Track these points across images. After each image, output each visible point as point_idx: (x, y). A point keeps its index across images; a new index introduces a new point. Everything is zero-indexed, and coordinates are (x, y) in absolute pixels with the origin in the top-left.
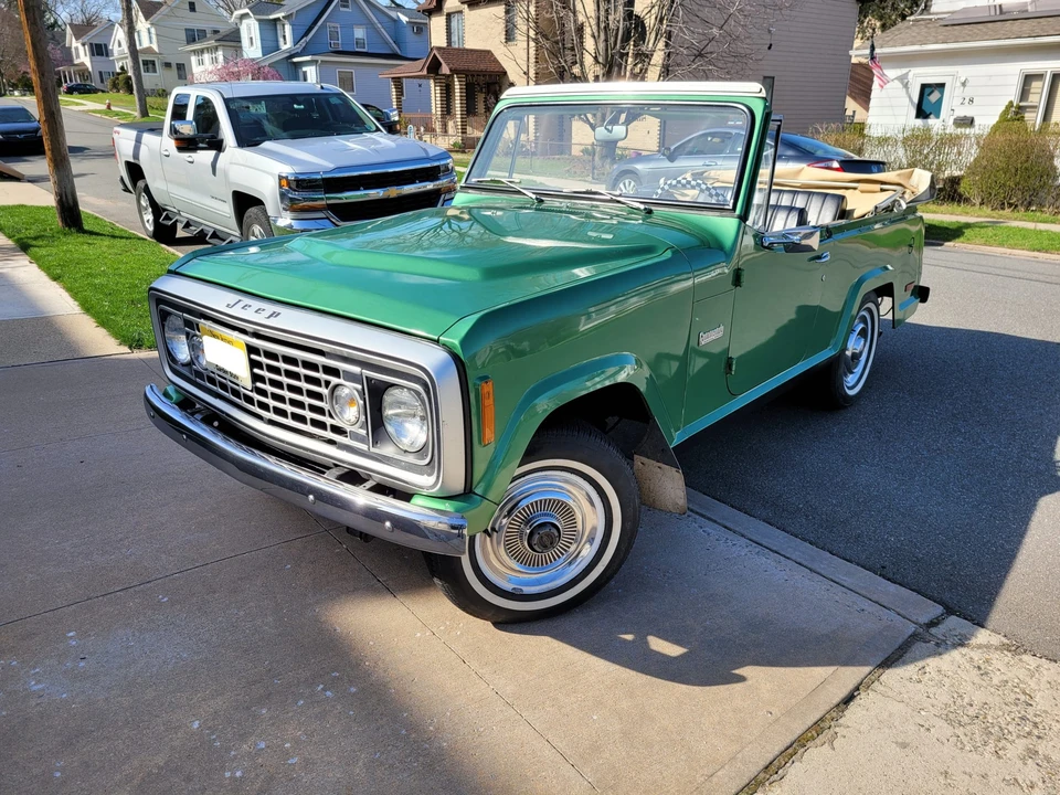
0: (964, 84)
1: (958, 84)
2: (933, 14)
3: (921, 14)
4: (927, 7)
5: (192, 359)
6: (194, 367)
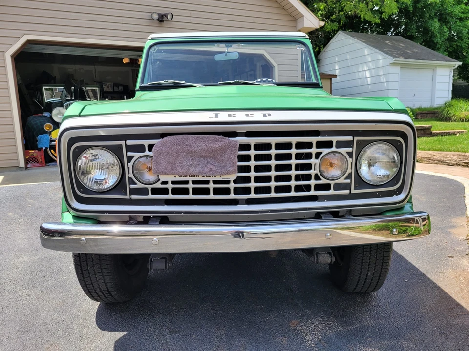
5: (130, 179)
6: (132, 186)
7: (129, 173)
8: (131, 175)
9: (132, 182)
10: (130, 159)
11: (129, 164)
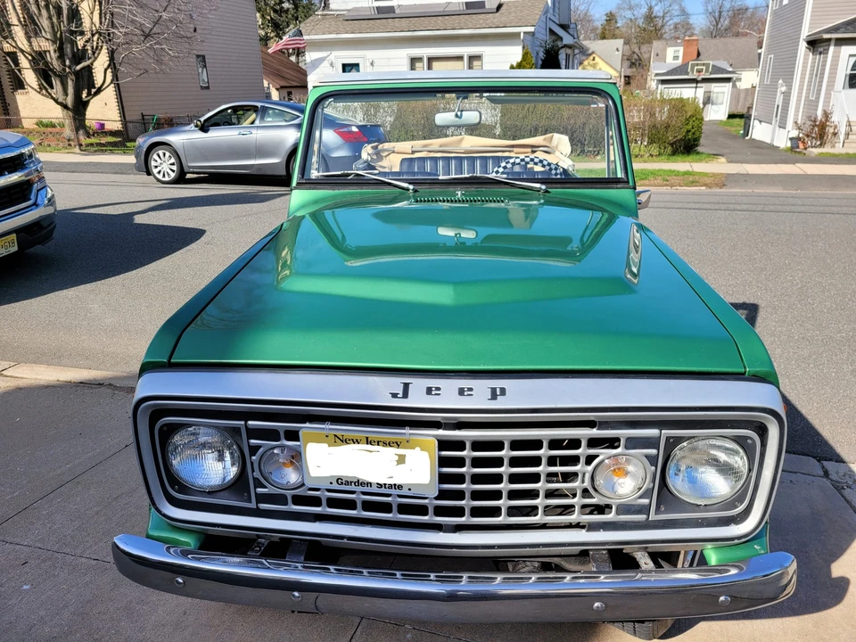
0: (372, 64)
1: (368, 64)
2: (331, 10)
3: (323, 10)
4: (326, 6)
5: (255, 480)
6: (260, 490)
7: (253, 471)
8: (258, 474)
9: (258, 484)
10: (254, 449)
11: (254, 458)
